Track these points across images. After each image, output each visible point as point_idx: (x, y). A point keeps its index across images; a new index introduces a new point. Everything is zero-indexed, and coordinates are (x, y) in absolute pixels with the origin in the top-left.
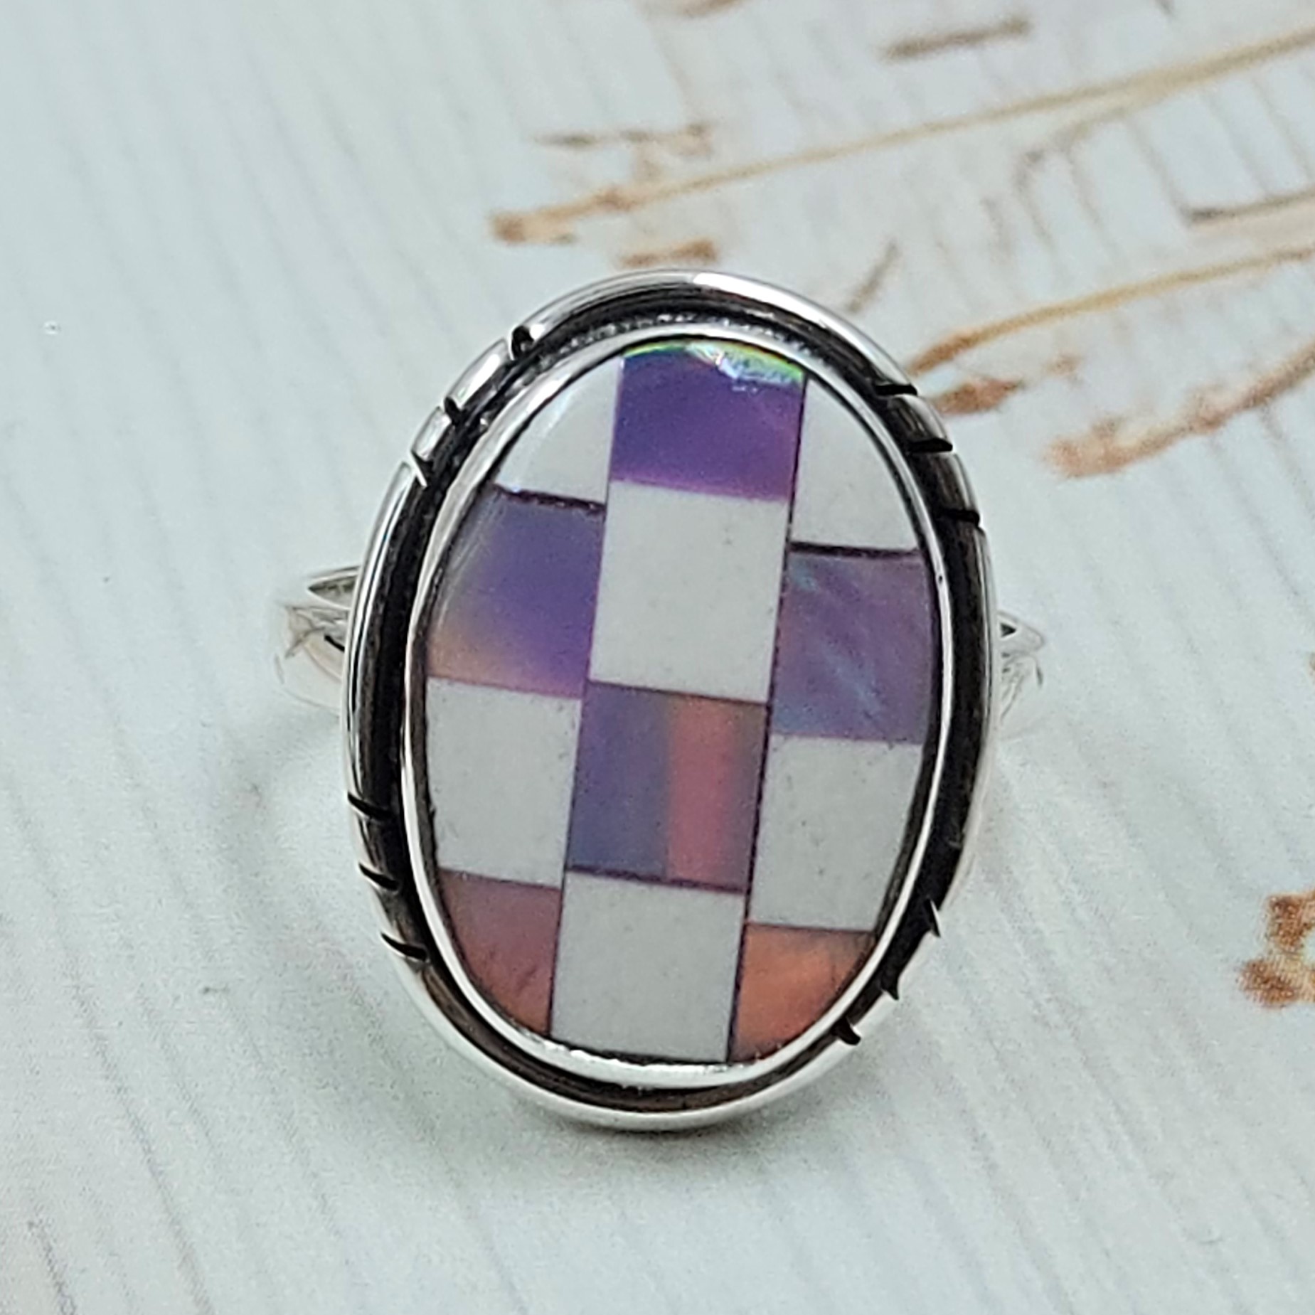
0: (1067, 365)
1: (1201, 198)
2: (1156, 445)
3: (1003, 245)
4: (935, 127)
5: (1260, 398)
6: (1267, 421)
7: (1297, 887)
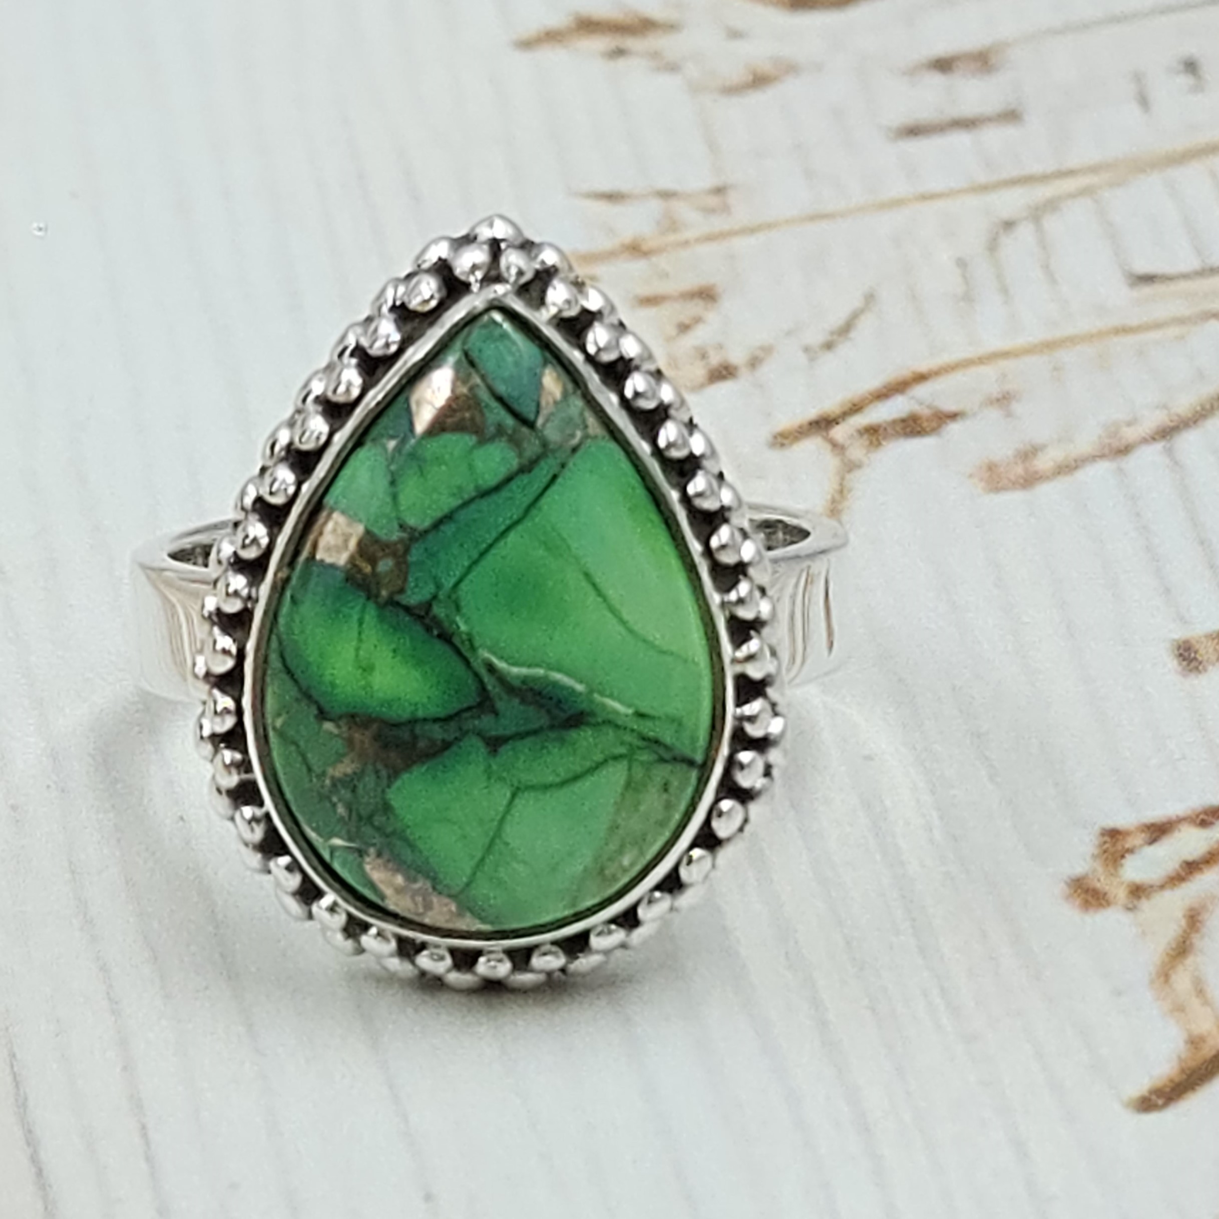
0: (1004, 399)
1: (1144, 266)
2: (1071, 467)
3: (967, 298)
5: (1166, 433)
6: (1169, 452)
7: (1126, 820)
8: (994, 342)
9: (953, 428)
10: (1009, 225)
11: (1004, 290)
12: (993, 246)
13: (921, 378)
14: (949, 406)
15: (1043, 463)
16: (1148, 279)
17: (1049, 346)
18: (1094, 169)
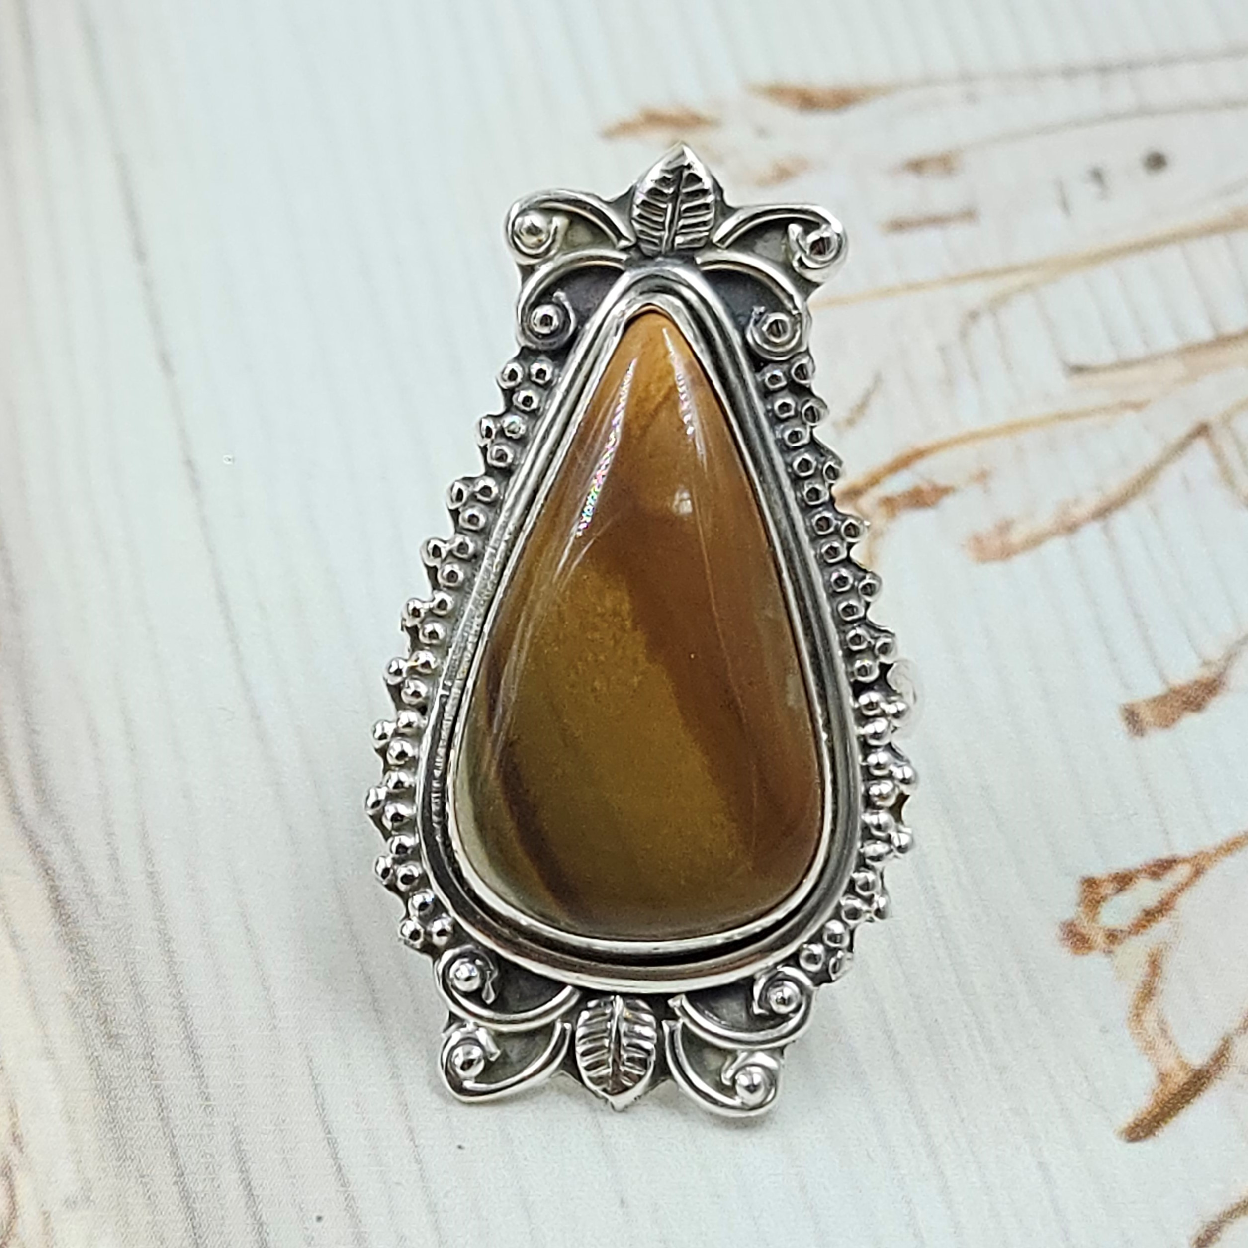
0: (982, 477)
2: (1035, 542)
3: (949, 382)
5: (1103, 513)
6: (1106, 530)
7: (1099, 871)
8: (971, 422)
9: (949, 503)
10: (974, 316)
11: (975, 376)
12: (964, 335)
13: (920, 454)
14: (942, 482)
15: (1017, 536)
16: (1079, 370)
17: (1012, 428)
18: (1030, 267)
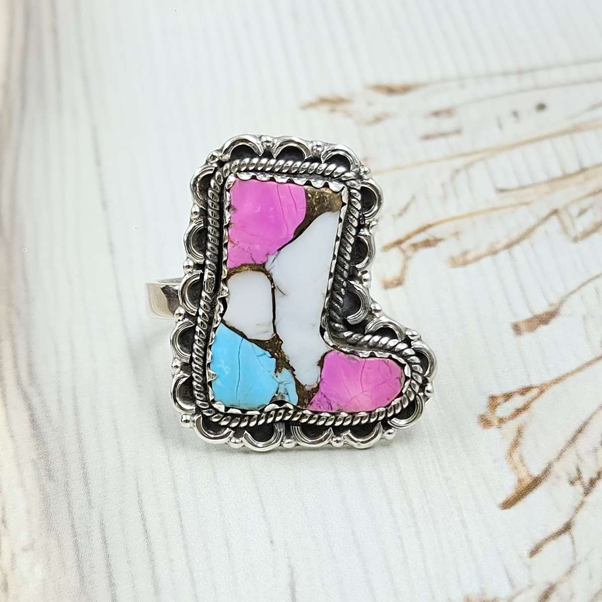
0: (457, 234)
1: (501, 185)
2: (478, 259)
3: (445, 197)
4: (431, 161)
5: (509, 246)
6: (510, 253)
7: (497, 392)
8: (453, 212)
9: (441, 245)
10: (457, 171)
11: (456, 195)
12: (452, 178)
13: (429, 226)
14: (438, 236)
15: (470, 257)
16: (502, 191)
17: (471, 215)
18: (484, 151)
